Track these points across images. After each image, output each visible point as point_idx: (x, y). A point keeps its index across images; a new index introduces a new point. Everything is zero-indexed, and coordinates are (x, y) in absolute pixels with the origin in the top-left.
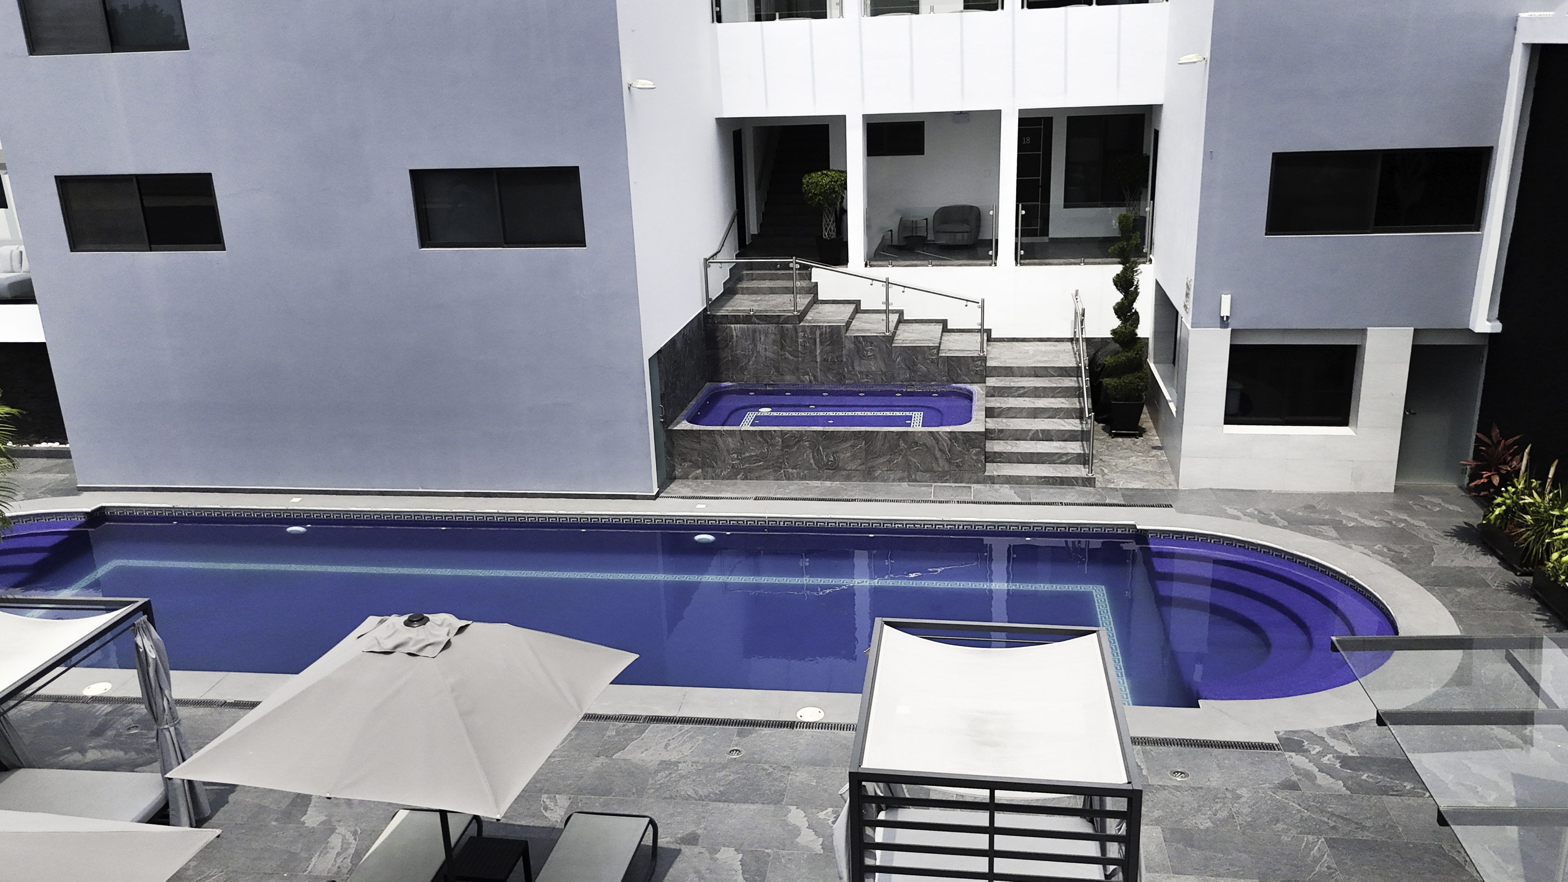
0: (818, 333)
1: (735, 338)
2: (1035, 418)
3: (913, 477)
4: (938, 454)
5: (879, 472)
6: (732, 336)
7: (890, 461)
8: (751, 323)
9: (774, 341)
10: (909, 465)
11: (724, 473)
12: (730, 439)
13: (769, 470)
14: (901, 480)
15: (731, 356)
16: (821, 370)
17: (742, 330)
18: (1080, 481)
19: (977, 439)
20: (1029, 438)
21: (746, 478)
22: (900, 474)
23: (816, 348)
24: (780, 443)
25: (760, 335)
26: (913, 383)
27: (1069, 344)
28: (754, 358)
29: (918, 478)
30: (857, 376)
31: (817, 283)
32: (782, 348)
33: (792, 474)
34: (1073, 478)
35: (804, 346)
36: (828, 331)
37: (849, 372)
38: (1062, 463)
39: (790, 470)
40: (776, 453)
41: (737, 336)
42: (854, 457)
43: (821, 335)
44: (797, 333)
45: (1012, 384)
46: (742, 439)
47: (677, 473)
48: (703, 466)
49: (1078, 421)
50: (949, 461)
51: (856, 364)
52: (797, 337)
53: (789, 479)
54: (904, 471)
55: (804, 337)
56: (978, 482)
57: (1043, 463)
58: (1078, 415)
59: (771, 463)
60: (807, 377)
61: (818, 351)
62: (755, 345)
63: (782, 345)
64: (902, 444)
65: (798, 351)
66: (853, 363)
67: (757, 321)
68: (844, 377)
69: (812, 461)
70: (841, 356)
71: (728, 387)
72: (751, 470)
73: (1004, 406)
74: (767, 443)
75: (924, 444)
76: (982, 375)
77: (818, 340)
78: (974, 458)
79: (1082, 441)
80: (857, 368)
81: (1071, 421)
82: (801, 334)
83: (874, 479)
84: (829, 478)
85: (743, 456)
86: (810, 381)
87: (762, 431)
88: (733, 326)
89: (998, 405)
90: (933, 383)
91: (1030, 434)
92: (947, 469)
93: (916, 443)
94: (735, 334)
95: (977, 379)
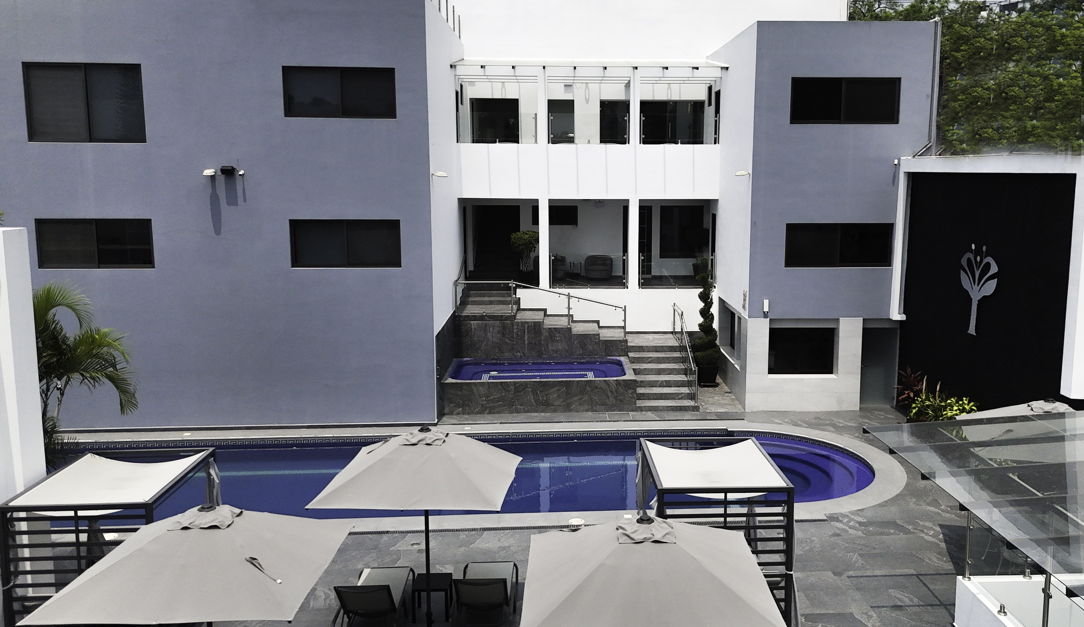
0: (526, 326)
1: (473, 329)
2: (659, 375)
3: (594, 408)
4: (609, 394)
5: (574, 406)
6: (472, 329)
7: (580, 399)
8: (484, 320)
9: (499, 332)
10: (592, 401)
11: (477, 410)
12: (481, 388)
13: (505, 408)
14: (587, 410)
15: (470, 341)
16: (528, 349)
17: (478, 325)
18: (691, 408)
19: (632, 384)
20: (658, 386)
21: (490, 413)
22: (586, 407)
23: (524, 334)
24: (513, 390)
25: (489, 328)
27: (671, 335)
28: (485, 343)
29: (597, 409)
30: (550, 352)
31: (520, 298)
32: (504, 335)
33: (520, 409)
34: (687, 406)
35: (518, 334)
36: (532, 324)
37: (545, 350)
38: (679, 399)
39: (519, 407)
40: (511, 396)
41: (474, 329)
42: (559, 397)
43: (528, 327)
44: (513, 326)
45: (644, 356)
46: (489, 388)
47: (446, 411)
48: (463, 406)
49: (684, 376)
50: (615, 398)
51: (549, 345)
52: (513, 329)
53: (518, 412)
54: (589, 405)
55: (518, 328)
56: (633, 411)
57: (668, 399)
58: (684, 372)
59: (507, 402)
60: (518, 354)
61: (526, 338)
62: (486, 334)
63: (503, 333)
64: (588, 388)
65: (513, 337)
66: (548, 344)
67: (488, 319)
68: (542, 353)
69: (533, 400)
70: (541, 340)
71: (468, 361)
72: (494, 408)
73: (642, 368)
74: (505, 389)
75: (601, 388)
76: (625, 351)
77: (526, 331)
78: (630, 395)
79: (688, 387)
80: (550, 348)
81: (680, 376)
82: (515, 327)
83: (570, 411)
84: (543, 411)
85: (489, 399)
86: (521, 357)
87: (501, 382)
88: (472, 322)
89: (638, 367)
90: (596, 356)
91: (659, 383)
92: (614, 402)
93: (596, 388)
94: (473, 327)
95: (622, 353)
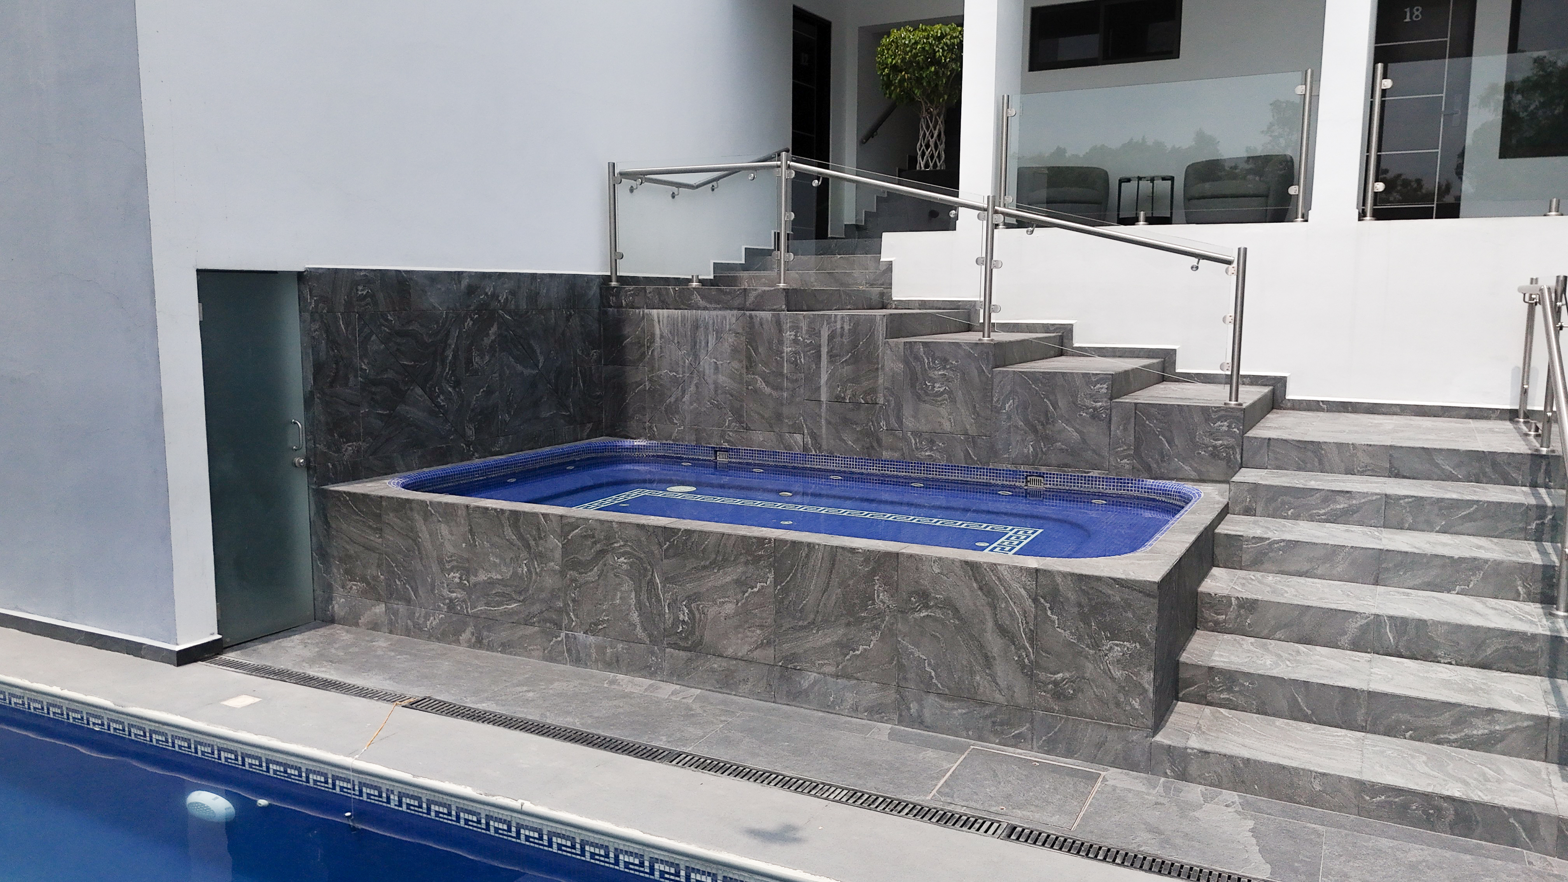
0: (825, 334)
1: (658, 339)
2: (1376, 583)
3: (914, 707)
4: (995, 644)
5: (813, 676)
6: (653, 335)
7: (845, 646)
8: (690, 307)
9: (735, 350)
10: (901, 667)
11: (433, 622)
12: (444, 529)
13: (531, 630)
14: (876, 712)
15: (650, 380)
16: (829, 423)
17: (673, 322)
18: (1548, 834)
19: (1128, 605)
20: (1345, 640)
21: (479, 643)
22: (871, 693)
23: (818, 367)
24: (558, 554)
25: (707, 336)
26: (1043, 469)
27: (1508, 425)
28: (693, 388)
29: (927, 714)
30: (905, 439)
31: (890, 263)
32: (750, 366)
33: (586, 647)
34: (1517, 813)
35: (795, 363)
36: (847, 327)
37: (890, 430)
38: (1469, 743)
39: (581, 635)
40: (549, 582)
41: (662, 337)
42: (744, 615)
43: (831, 338)
44: (780, 331)
45: (1313, 484)
46: (471, 531)
47: (336, 606)
48: (390, 594)
49: (1535, 609)
50: (1029, 672)
51: (907, 411)
52: (781, 342)
53: (577, 661)
54: (884, 685)
55: (795, 341)
56: (1127, 763)
57: (1390, 731)
59: (536, 608)
60: (798, 437)
61: (824, 377)
62: (696, 357)
63: (749, 358)
64: (882, 597)
65: (781, 374)
66: (899, 408)
67: (702, 303)
68: (879, 441)
69: (635, 616)
70: (873, 391)
72: (490, 622)
74: (528, 547)
75: (948, 604)
76: (1228, 460)
77: (824, 350)
78: (1118, 673)
80: (909, 423)
81: (1510, 605)
82: (789, 335)
83: (796, 696)
84: (678, 675)
85: (473, 579)
86: (805, 448)
87: (515, 513)
88: (654, 312)
90: (1095, 473)
91: (1353, 626)
92: (1021, 696)
93: (924, 596)
94: (658, 332)
95: (1217, 468)
